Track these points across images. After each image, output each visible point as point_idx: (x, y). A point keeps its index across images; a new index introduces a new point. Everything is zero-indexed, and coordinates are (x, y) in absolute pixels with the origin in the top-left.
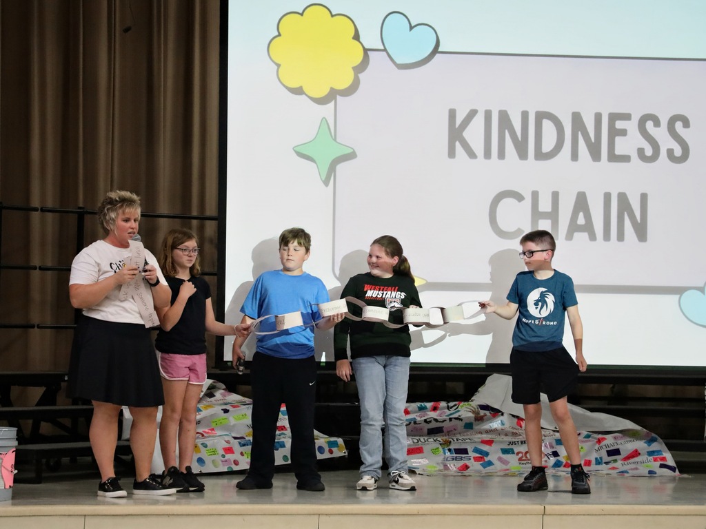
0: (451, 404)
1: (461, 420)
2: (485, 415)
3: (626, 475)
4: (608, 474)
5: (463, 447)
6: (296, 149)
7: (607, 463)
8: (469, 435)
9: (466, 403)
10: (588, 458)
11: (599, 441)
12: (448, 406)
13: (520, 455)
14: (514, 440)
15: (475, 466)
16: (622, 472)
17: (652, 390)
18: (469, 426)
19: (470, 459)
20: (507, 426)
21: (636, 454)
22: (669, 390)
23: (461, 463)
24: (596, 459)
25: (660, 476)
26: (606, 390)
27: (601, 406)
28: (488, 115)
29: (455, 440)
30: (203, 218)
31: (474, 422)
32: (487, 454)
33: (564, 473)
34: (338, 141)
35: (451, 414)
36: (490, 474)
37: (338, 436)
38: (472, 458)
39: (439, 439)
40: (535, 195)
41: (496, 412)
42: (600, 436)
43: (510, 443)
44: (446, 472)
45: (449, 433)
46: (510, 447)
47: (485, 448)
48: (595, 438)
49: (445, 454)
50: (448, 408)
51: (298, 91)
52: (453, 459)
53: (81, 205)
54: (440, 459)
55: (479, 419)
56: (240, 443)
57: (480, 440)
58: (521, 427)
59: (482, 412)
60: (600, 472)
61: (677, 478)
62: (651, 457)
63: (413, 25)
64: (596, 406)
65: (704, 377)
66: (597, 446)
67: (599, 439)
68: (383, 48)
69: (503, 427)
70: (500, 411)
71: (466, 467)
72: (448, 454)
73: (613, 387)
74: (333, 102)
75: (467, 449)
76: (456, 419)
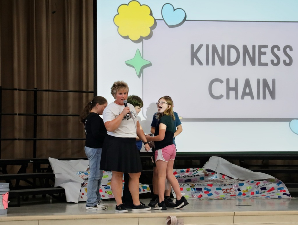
0: (194, 169)
1: (199, 176)
2: (209, 174)
3: (269, 198)
4: (261, 198)
5: (200, 187)
6: (126, 62)
7: (261, 193)
8: (202, 182)
9: (201, 169)
10: (253, 191)
11: (257, 184)
12: (193, 170)
13: (224, 190)
14: (221, 184)
15: (205, 196)
16: (267, 197)
17: (279, 162)
18: (202, 178)
19: (203, 193)
20: (218, 178)
21: (273, 189)
22: (287, 162)
23: (199, 194)
24: (256, 191)
25: (283, 198)
26: (260, 162)
27: (258, 169)
28: (207, 46)
29: (196, 184)
30: (87, 92)
31: (204, 177)
32: (210, 190)
33: (243, 198)
34: (144, 58)
35: (195, 174)
36: (212, 199)
37: (147, 184)
38: (204, 192)
39: (190, 184)
40: (228, 80)
41: (213, 172)
42: (258, 182)
43: (219, 186)
44: (193, 198)
45: (194, 181)
46: (220, 187)
47: (209, 188)
48: (255, 183)
49: (192, 190)
50: (193, 171)
51: (127, 38)
52: (196, 193)
53: (36, 87)
54: (190, 192)
55: (207, 175)
56: (105, 188)
57: (207, 184)
58: (224, 178)
59: (208, 173)
60: (258, 197)
61: (290, 199)
62: (279, 190)
63: (175, 9)
64: (256, 169)
65: (297, 156)
66: (256, 186)
67: (257, 183)
68: (162, 19)
69: (216, 179)
70: (215, 172)
71: (201, 196)
72: (193, 191)
73: (263, 161)
74: (142, 42)
75: (201, 188)
76: (196, 175)
